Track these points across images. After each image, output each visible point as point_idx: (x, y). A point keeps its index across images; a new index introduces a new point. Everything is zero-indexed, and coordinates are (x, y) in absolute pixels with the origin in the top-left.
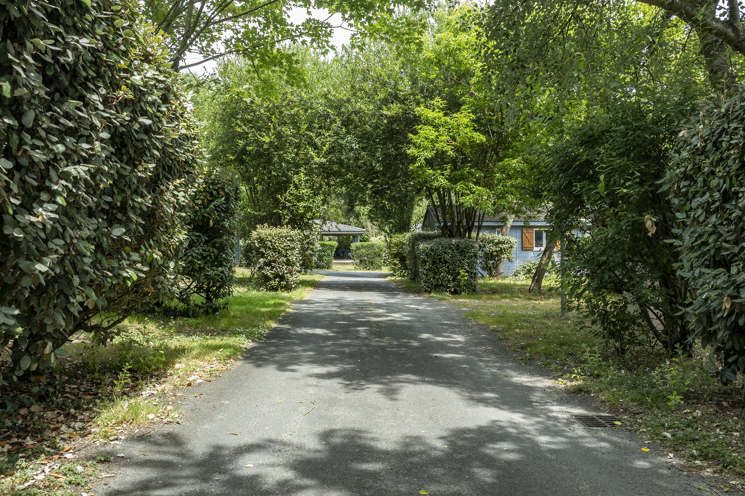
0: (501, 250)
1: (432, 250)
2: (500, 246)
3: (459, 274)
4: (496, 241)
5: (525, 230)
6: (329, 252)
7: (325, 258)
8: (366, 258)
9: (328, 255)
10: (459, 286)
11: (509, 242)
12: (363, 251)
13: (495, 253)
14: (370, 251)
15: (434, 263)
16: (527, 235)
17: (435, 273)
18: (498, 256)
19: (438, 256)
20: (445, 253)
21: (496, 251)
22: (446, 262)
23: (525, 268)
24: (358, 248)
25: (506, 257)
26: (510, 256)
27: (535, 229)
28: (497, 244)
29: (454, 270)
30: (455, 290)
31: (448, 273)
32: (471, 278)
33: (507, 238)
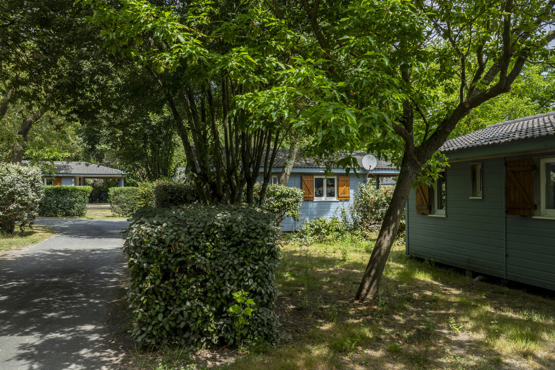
0: (285, 205)
1: (161, 241)
2: (284, 200)
3: (230, 300)
4: (278, 193)
5: (305, 178)
6: (81, 197)
7: (76, 204)
8: (125, 204)
9: (80, 201)
10: (230, 329)
11: (294, 195)
12: (123, 196)
13: (276, 210)
14: (130, 197)
15: (166, 275)
16: (306, 183)
17: (169, 300)
18: (279, 212)
19: (177, 256)
20: (196, 248)
21: (278, 207)
22: (198, 271)
23: (312, 226)
24: (116, 194)
25: (291, 214)
26: (297, 213)
27: (315, 177)
28: (279, 197)
29: (219, 290)
30: (222, 340)
31: (204, 298)
32: (262, 305)
33: (292, 189)
